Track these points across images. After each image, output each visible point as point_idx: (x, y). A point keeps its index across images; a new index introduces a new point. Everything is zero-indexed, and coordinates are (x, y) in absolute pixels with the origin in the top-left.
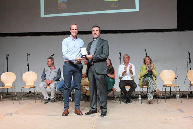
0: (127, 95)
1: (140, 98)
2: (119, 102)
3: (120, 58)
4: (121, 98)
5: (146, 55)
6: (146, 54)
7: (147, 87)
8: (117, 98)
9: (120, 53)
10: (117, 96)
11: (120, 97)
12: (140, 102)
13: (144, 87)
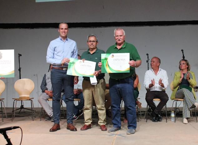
0: (156, 111)
1: (173, 115)
2: (146, 120)
3: (147, 61)
4: (149, 115)
5: (184, 57)
6: (183, 55)
7: (182, 100)
8: (143, 115)
9: (147, 55)
10: (143, 113)
11: (146, 114)
12: (173, 120)
13: (178, 100)
